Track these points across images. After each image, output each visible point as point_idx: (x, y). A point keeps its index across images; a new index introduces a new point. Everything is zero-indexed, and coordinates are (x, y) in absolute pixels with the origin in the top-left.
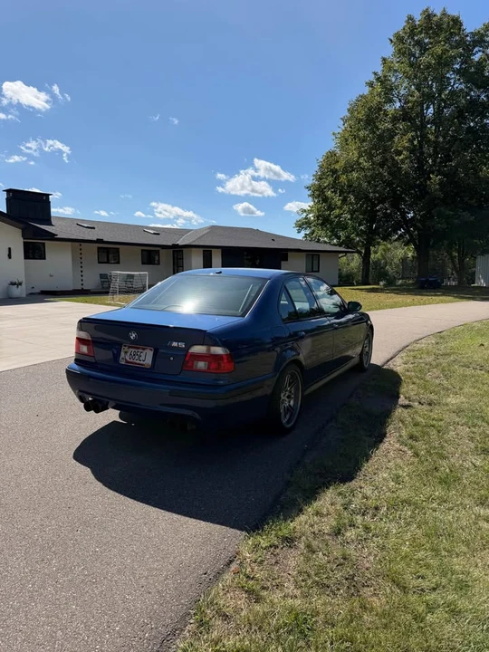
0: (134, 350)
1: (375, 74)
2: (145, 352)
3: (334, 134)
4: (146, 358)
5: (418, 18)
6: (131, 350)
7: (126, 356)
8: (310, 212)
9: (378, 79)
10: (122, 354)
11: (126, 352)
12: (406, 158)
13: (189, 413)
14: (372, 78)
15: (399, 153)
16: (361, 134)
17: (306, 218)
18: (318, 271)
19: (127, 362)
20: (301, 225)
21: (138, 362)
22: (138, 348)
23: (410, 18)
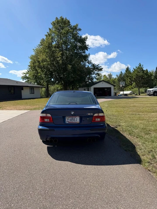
0: (71, 118)
1: (48, 33)
2: (76, 118)
3: (33, 49)
4: (77, 120)
5: (59, 19)
6: (70, 118)
7: (68, 120)
8: (26, 74)
9: (49, 34)
10: (66, 120)
11: (68, 119)
12: (60, 59)
13: (96, 135)
14: (47, 34)
15: (58, 58)
16: (47, 50)
17: (25, 76)
18: (34, 93)
19: (69, 122)
20: (24, 78)
21: (74, 122)
22: (73, 117)
23: (57, 18)
